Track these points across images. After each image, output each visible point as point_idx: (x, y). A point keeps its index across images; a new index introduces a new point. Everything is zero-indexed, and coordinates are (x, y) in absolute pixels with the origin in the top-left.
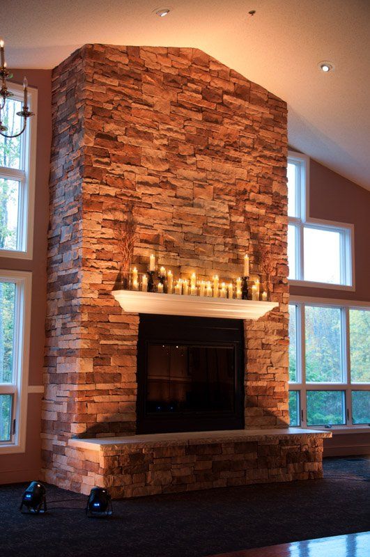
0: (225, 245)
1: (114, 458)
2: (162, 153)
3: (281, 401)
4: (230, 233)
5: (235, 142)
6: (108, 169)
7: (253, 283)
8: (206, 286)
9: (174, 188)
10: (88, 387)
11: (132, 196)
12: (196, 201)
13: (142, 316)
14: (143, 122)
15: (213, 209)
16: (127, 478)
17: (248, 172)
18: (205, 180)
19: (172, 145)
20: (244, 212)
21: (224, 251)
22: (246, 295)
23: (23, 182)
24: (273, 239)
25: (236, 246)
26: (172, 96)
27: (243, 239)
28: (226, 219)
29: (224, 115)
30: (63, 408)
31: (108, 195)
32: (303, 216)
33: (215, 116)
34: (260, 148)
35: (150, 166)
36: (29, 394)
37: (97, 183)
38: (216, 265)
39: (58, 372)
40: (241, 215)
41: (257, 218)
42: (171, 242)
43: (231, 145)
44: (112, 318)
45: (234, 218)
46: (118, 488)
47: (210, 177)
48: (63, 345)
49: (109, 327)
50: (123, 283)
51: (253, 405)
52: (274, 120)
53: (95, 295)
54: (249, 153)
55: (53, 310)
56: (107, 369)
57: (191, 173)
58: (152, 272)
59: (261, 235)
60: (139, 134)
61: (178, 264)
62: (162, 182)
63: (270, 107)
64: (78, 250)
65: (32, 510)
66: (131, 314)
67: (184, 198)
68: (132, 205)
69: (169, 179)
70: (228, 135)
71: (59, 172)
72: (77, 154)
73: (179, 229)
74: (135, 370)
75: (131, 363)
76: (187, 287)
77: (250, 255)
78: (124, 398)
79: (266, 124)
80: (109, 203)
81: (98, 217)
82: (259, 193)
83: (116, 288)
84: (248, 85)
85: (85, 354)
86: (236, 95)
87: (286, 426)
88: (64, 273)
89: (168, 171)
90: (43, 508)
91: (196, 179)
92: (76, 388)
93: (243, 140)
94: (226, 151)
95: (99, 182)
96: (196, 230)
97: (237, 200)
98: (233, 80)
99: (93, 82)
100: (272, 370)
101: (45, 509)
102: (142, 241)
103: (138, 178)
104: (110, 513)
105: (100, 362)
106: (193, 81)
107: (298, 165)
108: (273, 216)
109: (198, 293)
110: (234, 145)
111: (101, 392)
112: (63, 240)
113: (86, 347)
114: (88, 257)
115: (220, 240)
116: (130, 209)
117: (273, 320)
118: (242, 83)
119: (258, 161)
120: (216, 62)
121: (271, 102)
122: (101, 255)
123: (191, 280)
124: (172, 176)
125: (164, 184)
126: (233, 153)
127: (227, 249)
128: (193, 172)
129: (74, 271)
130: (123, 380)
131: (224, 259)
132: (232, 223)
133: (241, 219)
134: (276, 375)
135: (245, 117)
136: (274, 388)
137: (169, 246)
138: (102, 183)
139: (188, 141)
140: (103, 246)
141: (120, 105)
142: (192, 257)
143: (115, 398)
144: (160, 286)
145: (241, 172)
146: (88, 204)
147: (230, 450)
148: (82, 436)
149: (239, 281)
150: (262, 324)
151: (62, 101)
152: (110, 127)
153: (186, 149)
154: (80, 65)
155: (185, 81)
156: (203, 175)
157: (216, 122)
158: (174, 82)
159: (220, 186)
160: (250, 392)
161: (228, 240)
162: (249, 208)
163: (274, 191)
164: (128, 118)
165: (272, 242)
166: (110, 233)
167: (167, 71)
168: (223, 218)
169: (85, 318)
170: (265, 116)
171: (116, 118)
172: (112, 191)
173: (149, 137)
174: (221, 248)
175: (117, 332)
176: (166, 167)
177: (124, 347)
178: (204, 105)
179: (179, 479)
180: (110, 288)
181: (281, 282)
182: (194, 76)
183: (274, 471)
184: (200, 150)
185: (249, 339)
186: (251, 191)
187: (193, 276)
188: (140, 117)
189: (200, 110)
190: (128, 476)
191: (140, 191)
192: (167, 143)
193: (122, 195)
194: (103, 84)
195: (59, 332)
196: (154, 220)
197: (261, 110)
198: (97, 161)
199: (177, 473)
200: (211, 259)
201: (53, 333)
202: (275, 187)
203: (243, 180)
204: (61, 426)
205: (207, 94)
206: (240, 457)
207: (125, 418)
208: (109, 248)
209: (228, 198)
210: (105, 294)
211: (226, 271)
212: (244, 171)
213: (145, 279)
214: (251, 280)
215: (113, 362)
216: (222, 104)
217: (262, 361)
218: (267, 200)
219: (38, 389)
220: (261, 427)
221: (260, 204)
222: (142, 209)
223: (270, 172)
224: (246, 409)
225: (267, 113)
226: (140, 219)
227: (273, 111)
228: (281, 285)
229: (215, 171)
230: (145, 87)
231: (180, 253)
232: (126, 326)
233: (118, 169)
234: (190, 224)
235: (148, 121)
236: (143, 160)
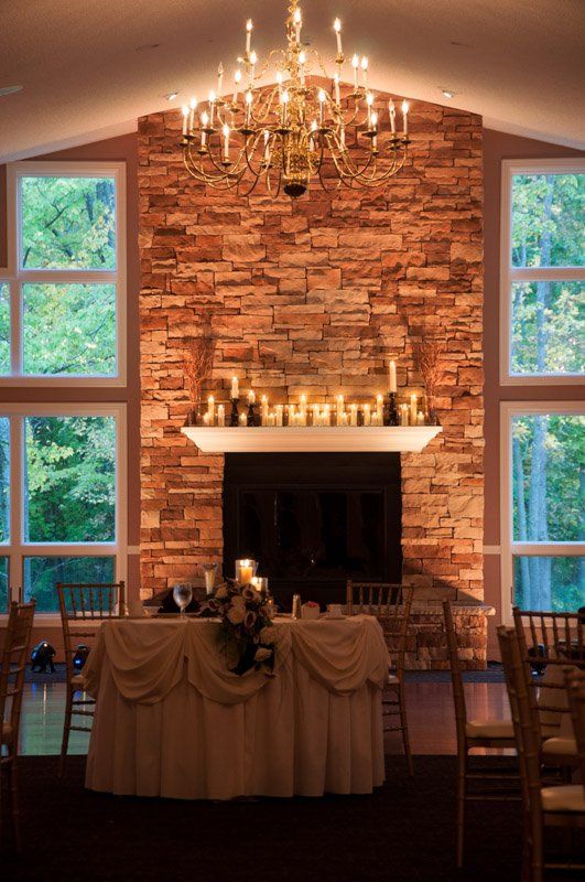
0: (363, 349)
2: (256, 237)
3: (467, 566)
4: (372, 331)
5: (380, 198)
6: (174, 272)
7: (405, 401)
8: (323, 410)
9: (274, 281)
10: (153, 546)
11: (209, 302)
12: (310, 294)
13: (228, 455)
14: (222, 201)
15: (341, 301)
17: (404, 238)
18: (327, 262)
19: (270, 224)
20: (397, 297)
21: (359, 359)
24: (452, 331)
25: (382, 349)
27: (395, 337)
28: (364, 312)
31: (174, 307)
34: (428, 198)
35: (236, 258)
37: (158, 294)
38: (345, 379)
40: (391, 303)
41: (421, 304)
42: (271, 356)
43: (372, 204)
45: (378, 309)
47: (335, 257)
49: (180, 473)
51: (413, 571)
52: (453, 149)
53: (160, 434)
54: (405, 209)
56: (180, 524)
57: (301, 257)
58: (235, 400)
59: (428, 327)
60: (216, 218)
61: (282, 384)
62: (256, 276)
63: (447, 130)
66: (212, 455)
67: (291, 294)
68: (209, 314)
69: (267, 272)
70: (368, 190)
73: (284, 337)
74: (220, 524)
75: (215, 516)
76: (292, 414)
78: (204, 559)
79: (437, 158)
80: (175, 316)
81: (161, 336)
82: (426, 265)
83: (186, 425)
85: (154, 505)
89: (265, 260)
91: (311, 264)
93: (396, 191)
94: (362, 214)
95: (161, 291)
96: (311, 334)
97: (384, 282)
99: (149, 165)
100: (448, 523)
102: (227, 359)
103: (219, 277)
105: (167, 515)
108: (452, 296)
110: (381, 203)
111: (172, 552)
113: (149, 498)
114: (149, 387)
115: (354, 343)
116: (207, 319)
117: (452, 450)
119: (422, 218)
120: (344, 87)
121: (448, 122)
122: (165, 384)
123: (303, 404)
124: (270, 265)
125: (259, 279)
126: (374, 215)
127: (365, 355)
128: (305, 255)
130: (202, 537)
131: (360, 370)
132: (375, 317)
133: (392, 308)
134: (457, 530)
136: (452, 547)
137: (268, 361)
138: (165, 293)
139: (297, 211)
140: (170, 372)
141: (188, 186)
142: (305, 373)
143: (192, 559)
144: (243, 417)
145: (392, 240)
146: (147, 321)
149: (381, 398)
150: (431, 459)
152: (175, 218)
153: (293, 225)
156: (324, 255)
159: (354, 266)
160: (408, 554)
161: (368, 342)
162: (404, 291)
163: (453, 258)
164: (199, 200)
165: (448, 336)
166: (175, 355)
168: (359, 311)
170: (434, 146)
171: (182, 203)
172: (180, 301)
173: (233, 220)
174: (356, 354)
175: (192, 478)
176: (262, 254)
177: (202, 497)
180: (182, 423)
181: (467, 393)
184: (319, 221)
185: (408, 479)
186: (410, 265)
188: (218, 195)
191: (222, 294)
192: (261, 222)
193: (195, 303)
194: (162, 164)
196: (244, 329)
197: (429, 138)
198: (158, 266)
200: (337, 372)
202: (456, 252)
203: (394, 251)
208: (176, 373)
209: (366, 281)
210: (173, 432)
211: (364, 386)
212: (397, 237)
213: (221, 409)
214: (402, 396)
215: (188, 515)
217: (430, 510)
218: (442, 274)
220: (429, 602)
221: (425, 282)
222: (225, 318)
223: (446, 231)
224: (404, 577)
225: (440, 141)
226: (223, 331)
227: (450, 135)
228: (465, 398)
229: (345, 246)
231: (285, 368)
232: (206, 470)
233: (188, 271)
234: (302, 327)
235: (231, 198)
236: (226, 252)
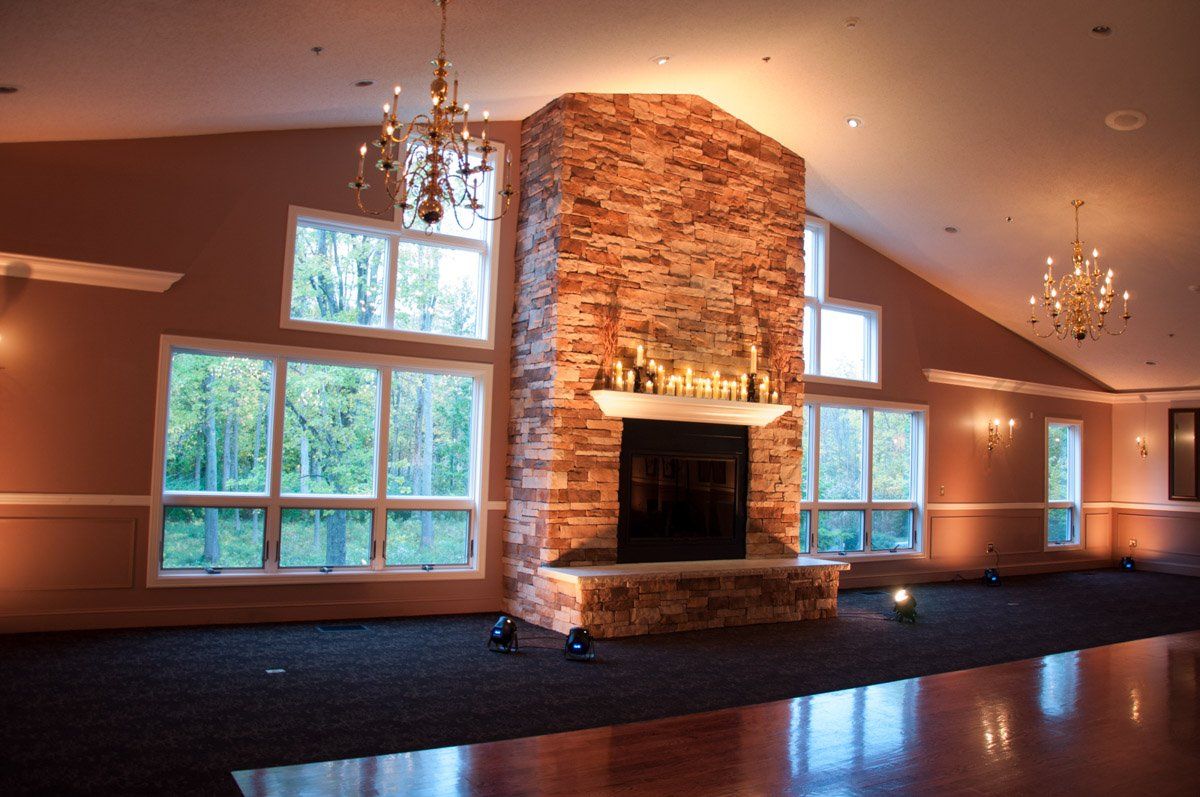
0: (728, 333)
1: (594, 592)
2: (654, 221)
3: (790, 525)
4: (733, 319)
5: (742, 207)
6: (589, 241)
7: (761, 382)
8: (705, 384)
9: (667, 263)
10: (561, 507)
11: (616, 274)
12: (693, 279)
13: (626, 421)
14: (631, 183)
15: (714, 289)
16: (608, 616)
17: (758, 244)
18: (705, 253)
19: (666, 212)
20: (752, 293)
21: (727, 342)
22: (753, 396)
23: (484, 254)
24: (786, 326)
25: (741, 336)
26: (667, 151)
27: (750, 327)
28: (730, 301)
29: (729, 175)
30: (531, 530)
31: (587, 274)
32: (821, 296)
33: (718, 176)
34: (773, 215)
35: (639, 237)
36: (489, 511)
37: (575, 258)
38: (716, 359)
39: (524, 486)
40: (748, 297)
41: (768, 301)
42: (663, 330)
43: (737, 211)
44: (590, 424)
45: (740, 301)
46: (598, 626)
47: (711, 250)
48: (530, 454)
49: (586, 435)
50: (604, 382)
51: (756, 529)
52: (789, 180)
53: (571, 396)
54: (759, 220)
55: (518, 410)
56: (584, 486)
57: (688, 245)
58: (640, 368)
59: (771, 321)
60: (626, 198)
61: (671, 357)
62: (653, 256)
63: (785, 165)
64: (551, 341)
65: (502, 648)
66: (613, 419)
67: (678, 276)
68: (616, 285)
69: (662, 253)
70: (734, 199)
71: (528, 244)
72: (551, 223)
73: (673, 315)
74: (616, 487)
75: (613, 479)
76: (681, 386)
77: (758, 347)
78: (604, 520)
79: (780, 185)
80: (589, 282)
81: (576, 299)
82: (771, 269)
83: (596, 387)
84: (758, 138)
85: (557, 466)
86: (744, 149)
87: (795, 555)
88: (532, 367)
90: (514, 646)
91: (694, 253)
92: (546, 507)
93: (752, 204)
94: (731, 218)
95: (578, 257)
96: (692, 315)
97: (744, 278)
98: (740, 132)
99: (573, 138)
100: (780, 488)
101: (516, 647)
102: (628, 329)
103: (624, 252)
104: (592, 656)
105: (575, 476)
106: (691, 134)
107: (816, 232)
108: (787, 298)
109: (694, 393)
110: (741, 211)
111: (577, 513)
112: (531, 327)
113: (559, 458)
114: (563, 349)
115: (722, 327)
116: (614, 289)
117: (784, 426)
118: (750, 135)
119: (770, 230)
120: (719, 111)
121: (785, 159)
122: (579, 347)
123: (684, 378)
124: (666, 248)
125: (656, 259)
126: (739, 221)
127: (730, 339)
128: (690, 244)
129: (545, 365)
130: (603, 499)
131: (726, 351)
132: (737, 307)
133: (748, 301)
134: (786, 494)
135: (755, 176)
136: (782, 509)
137: (660, 335)
138: (581, 259)
139: (685, 205)
140: (581, 335)
141: (604, 163)
142: (687, 349)
143: (593, 520)
144: (649, 384)
145: (749, 244)
146: (564, 284)
147: (730, 585)
148: (554, 564)
149: (744, 378)
150: (771, 432)
151: (533, 158)
152: (591, 191)
153: (682, 216)
154: (557, 117)
155: (683, 133)
156: (702, 247)
157: (720, 182)
158: (669, 135)
159: (723, 260)
160: (753, 515)
161: (732, 328)
162: (758, 288)
163: (788, 267)
164: (612, 179)
165: (785, 330)
166: (589, 319)
167: (661, 122)
168: (727, 300)
169: (558, 423)
170: (778, 175)
171: (599, 179)
172: (593, 268)
173: (637, 201)
174: (723, 337)
175: (596, 440)
176: (658, 237)
177: (605, 460)
178: (706, 161)
179: (669, 617)
180: (589, 387)
181: (794, 380)
182: (693, 127)
183: (780, 610)
184: (700, 217)
185: (755, 449)
186: (761, 267)
187: (689, 372)
188: (627, 177)
189: (700, 168)
190: (610, 613)
191: (626, 267)
192: (659, 209)
193: (604, 272)
194: (585, 139)
195: (525, 438)
196: (643, 302)
197: (774, 168)
198: (576, 232)
199: (666, 611)
200: (711, 351)
201: (518, 439)
202: (790, 262)
203: (750, 253)
204: (529, 551)
205: (709, 149)
206: (741, 593)
207: (605, 545)
208: (587, 337)
209: (732, 275)
210: (582, 394)
212: (752, 242)
213: (631, 375)
214: (759, 377)
215: (591, 477)
216: (727, 161)
217: (769, 477)
218: (780, 278)
219: (500, 505)
220: (766, 556)
221: (771, 282)
222: (628, 291)
223: (784, 244)
224: (748, 535)
225: (780, 172)
226: (625, 302)
227: (788, 169)
228: (795, 383)
229: (717, 242)
230: (635, 142)
231: (673, 343)
232: (607, 433)
233: (601, 241)
234: (686, 308)
235: (637, 182)
236: (631, 230)
